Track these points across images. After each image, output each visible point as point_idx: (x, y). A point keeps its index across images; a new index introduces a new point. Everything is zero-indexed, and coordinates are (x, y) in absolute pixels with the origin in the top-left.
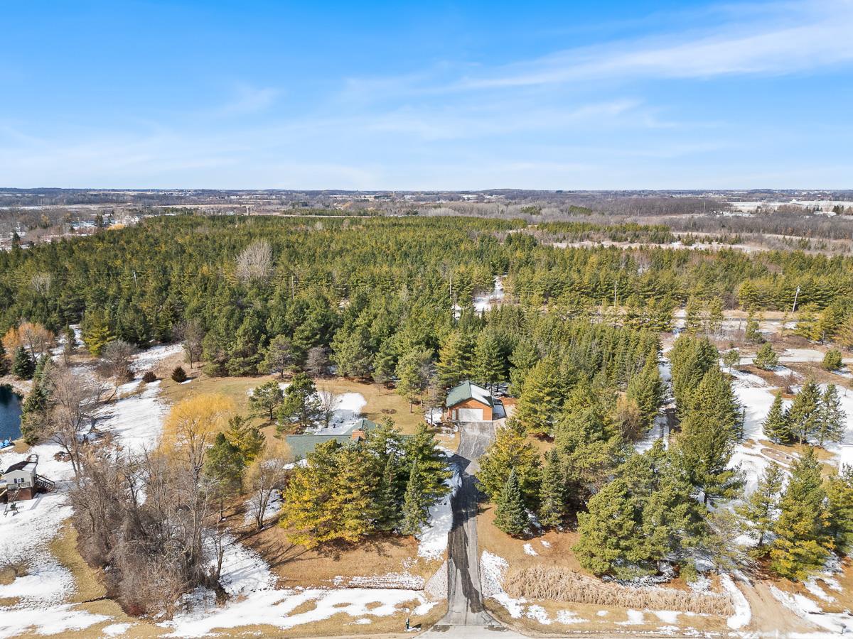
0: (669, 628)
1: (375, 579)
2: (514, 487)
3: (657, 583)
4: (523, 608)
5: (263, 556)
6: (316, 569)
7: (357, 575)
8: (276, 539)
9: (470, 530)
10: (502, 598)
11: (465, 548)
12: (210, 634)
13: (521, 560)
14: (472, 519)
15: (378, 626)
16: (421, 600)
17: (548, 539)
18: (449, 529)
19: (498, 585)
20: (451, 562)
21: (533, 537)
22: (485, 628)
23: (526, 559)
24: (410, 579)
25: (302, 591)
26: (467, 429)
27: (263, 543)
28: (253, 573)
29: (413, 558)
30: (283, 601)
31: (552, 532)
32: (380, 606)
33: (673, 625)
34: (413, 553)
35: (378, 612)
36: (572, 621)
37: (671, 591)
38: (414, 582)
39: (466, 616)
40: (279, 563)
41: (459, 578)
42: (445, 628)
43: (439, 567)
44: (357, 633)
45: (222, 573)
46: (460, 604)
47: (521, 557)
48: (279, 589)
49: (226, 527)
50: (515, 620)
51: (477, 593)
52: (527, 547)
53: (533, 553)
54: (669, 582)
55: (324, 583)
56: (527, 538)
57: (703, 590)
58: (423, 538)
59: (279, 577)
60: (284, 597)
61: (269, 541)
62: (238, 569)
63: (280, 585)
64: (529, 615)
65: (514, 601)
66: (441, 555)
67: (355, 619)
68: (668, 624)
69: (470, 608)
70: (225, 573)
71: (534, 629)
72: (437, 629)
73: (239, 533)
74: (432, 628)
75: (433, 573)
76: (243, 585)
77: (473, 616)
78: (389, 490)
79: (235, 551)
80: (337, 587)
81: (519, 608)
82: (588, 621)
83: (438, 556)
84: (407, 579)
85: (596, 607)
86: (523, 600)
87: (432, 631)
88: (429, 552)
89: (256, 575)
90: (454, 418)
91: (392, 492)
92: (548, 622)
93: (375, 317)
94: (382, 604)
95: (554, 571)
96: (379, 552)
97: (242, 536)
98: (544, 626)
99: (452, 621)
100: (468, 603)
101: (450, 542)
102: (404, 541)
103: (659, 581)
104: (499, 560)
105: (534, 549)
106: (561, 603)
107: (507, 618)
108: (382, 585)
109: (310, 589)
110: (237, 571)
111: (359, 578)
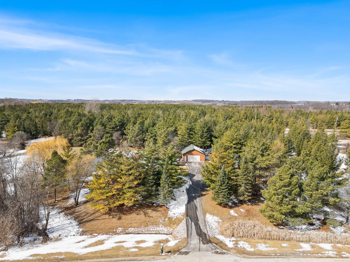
0: (330, 252)
1: (142, 229)
2: (224, 176)
3: (313, 229)
4: (234, 243)
5: (76, 218)
6: (107, 224)
7: (131, 227)
8: (85, 210)
9: (198, 204)
10: (221, 238)
11: (196, 212)
12: (30, 258)
13: (229, 218)
14: (199, 198)
15: (142, 252)
16: (170, 239)
17: (243, 208)
18: (186, 203)
19: (217, 231)
20: (188, 219)
21: (235, 207)
22: (213, 253)
23: (232, 218)
24: (164, 229)
25: (97, 236)
26: (193, 164)
27: (77, 212)
28: (68, 227)
29: (165, 218)
30: (83, 241)
31: (245, 205)
32: (144, 242)
33: (332, 251)
34: (165, 215)
35: (143, 245)
36: (267, 249)
37: (322, 233)
38: (166, 230)
39: (200, 246)
40: (85, 222)
41: (194, 227)
42: (186, 253)
43: (181, 221)
44: (129, 256)
45: (48, 227)
46: (195, 240)
47: (229, 217)
48: (82, 235)
49: (57, 205)
50: (231, 248)
51: (205, 234)
52: (232, 212)
53: (236, 215)
54: (320, 228)
55: (111, 231)
56: (231, 207)
57: (342, 232)
58: (171, 207)
59: (83, 229)
60: (84, 239)
61: (80, 211)
62: (59, 225)
63: (83, 233)
64: (239, 246)
65: (228, 239)
66: (182, 215)
67: (128, 249)
68: (328, 251)
69: (201, 242)
70: (51, 227)
71: (244, 254)
72: (181, 253)
73: (64, 208)
74: (178, 253)
75: (177, 225)
76: (60, 233)
77: (203, 246)
78: (151, 177)
79: (60, 216)
80: (118, 234)
81: (232, 243)
82: (277, 249)
83: (180, 216)
84: (161, 229)
85: (280, 242)
86: (233, 239)
87: (178, 254)
88: (174, 214)
89: (69, 228)
90: (185, 160)
91: (153, 179)
92: (252, 250)
93: (146, 119)
94: (146, 241)
95: (250, 223)
96: (145, 215)
97: (65, 209)
98: (250, 251)
99: (190, 249)
100: (200, 239)
101: (187, 209)
102: (160, 209)
103: (314, 228)
104: (216, 218)
105: (236, 213)
106: (257, 240)
107: (226, 248)
108: (146, 232)
109: (102, 235)
110: (58, 226)
111: (133, 229)
